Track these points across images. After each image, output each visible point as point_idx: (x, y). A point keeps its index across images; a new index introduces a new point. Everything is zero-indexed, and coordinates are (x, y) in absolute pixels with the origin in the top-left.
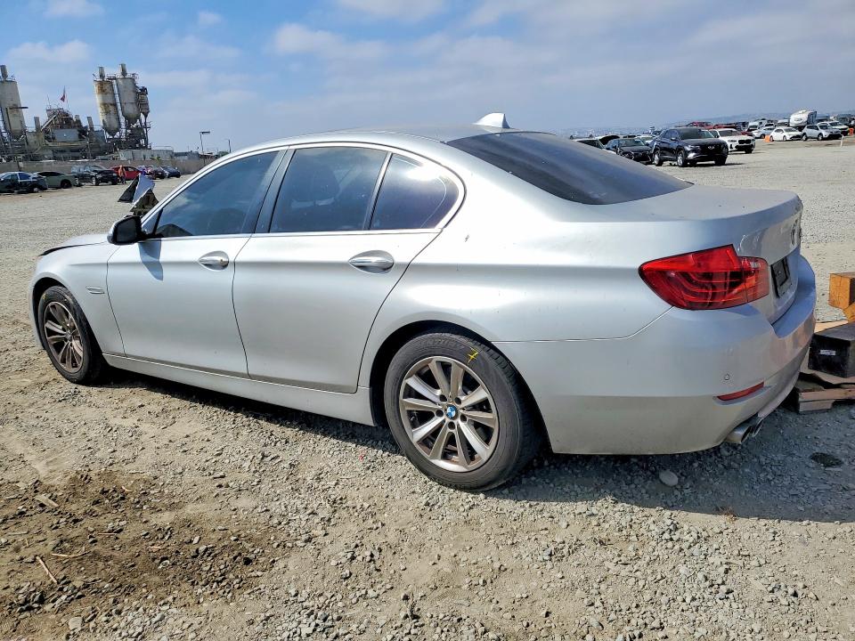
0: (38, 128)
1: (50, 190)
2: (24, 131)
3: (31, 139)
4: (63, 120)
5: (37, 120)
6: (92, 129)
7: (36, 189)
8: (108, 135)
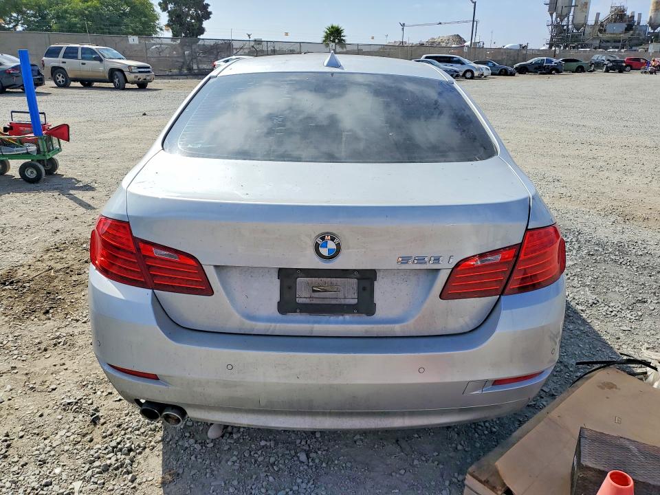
0: (596, 22)
1: (564, 73)
2: (585, 24)
3: (588, 30)
4: (620, 15)
5: (598, 14)
6: (639, 23)
7: (553, 72)
8: (650, 30)
